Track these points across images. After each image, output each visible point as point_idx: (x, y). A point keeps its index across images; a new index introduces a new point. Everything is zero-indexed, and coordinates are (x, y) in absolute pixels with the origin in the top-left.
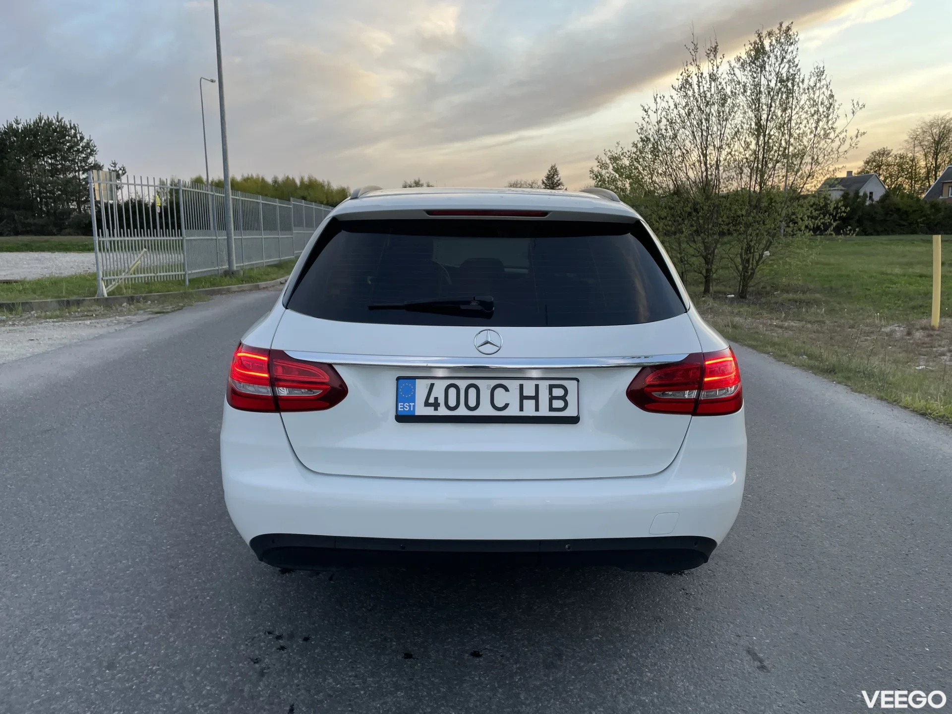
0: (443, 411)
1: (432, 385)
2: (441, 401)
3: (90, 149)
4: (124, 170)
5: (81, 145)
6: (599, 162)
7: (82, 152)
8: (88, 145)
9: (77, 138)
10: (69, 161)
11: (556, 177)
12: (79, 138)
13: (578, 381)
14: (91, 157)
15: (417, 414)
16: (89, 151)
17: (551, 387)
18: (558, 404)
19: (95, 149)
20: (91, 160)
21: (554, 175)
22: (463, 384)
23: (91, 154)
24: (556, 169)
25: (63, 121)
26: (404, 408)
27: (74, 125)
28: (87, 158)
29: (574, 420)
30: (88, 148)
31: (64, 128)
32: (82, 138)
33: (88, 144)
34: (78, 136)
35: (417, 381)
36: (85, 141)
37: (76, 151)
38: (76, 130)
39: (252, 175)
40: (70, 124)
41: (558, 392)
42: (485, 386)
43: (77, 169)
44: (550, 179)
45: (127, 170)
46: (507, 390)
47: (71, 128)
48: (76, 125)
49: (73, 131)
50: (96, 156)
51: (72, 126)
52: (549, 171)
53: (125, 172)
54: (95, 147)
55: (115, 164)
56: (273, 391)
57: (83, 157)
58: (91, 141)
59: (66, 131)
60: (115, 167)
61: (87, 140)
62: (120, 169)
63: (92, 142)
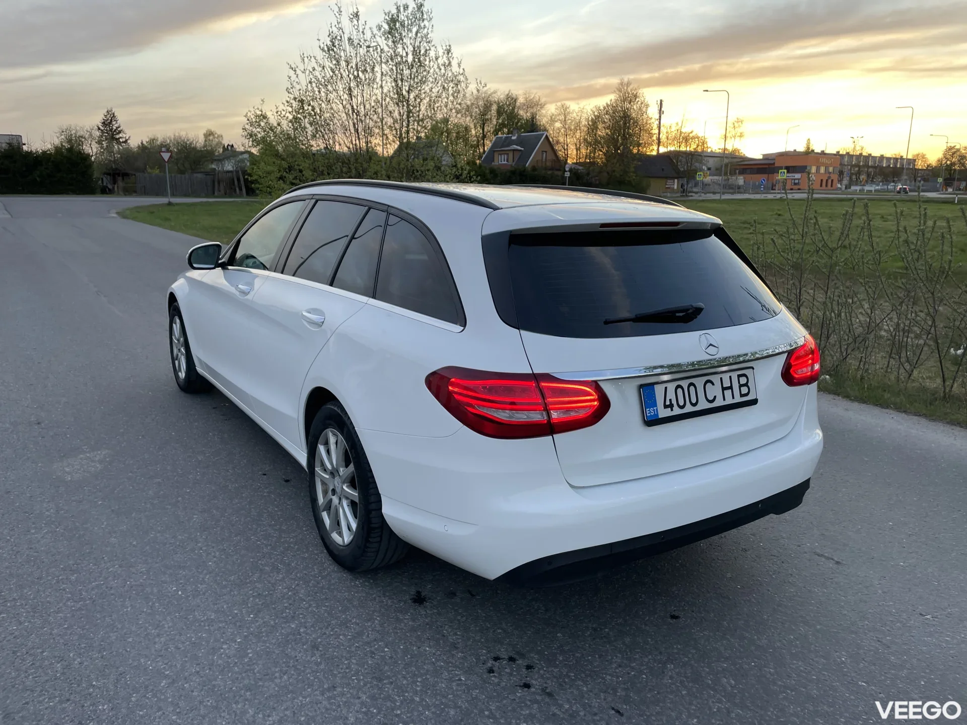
0: (677, 411)
1: (666, 389)
2: (674, 402)
6: (248, 120)
11: (114, 123)
13: (753, 369)
15: (660, 417)
17: (739, 376)
18: (744, 390)
21: (111, 120)
22: (685, 386)
24: (114, 114)
26: (650, 412)
29: (754, 402)
35: (655, 386)
41: (743, 380)
42: (699, 382)
44: (107, 125)
46: (713, 384)
52: (106, 116)
56: (549, 415)
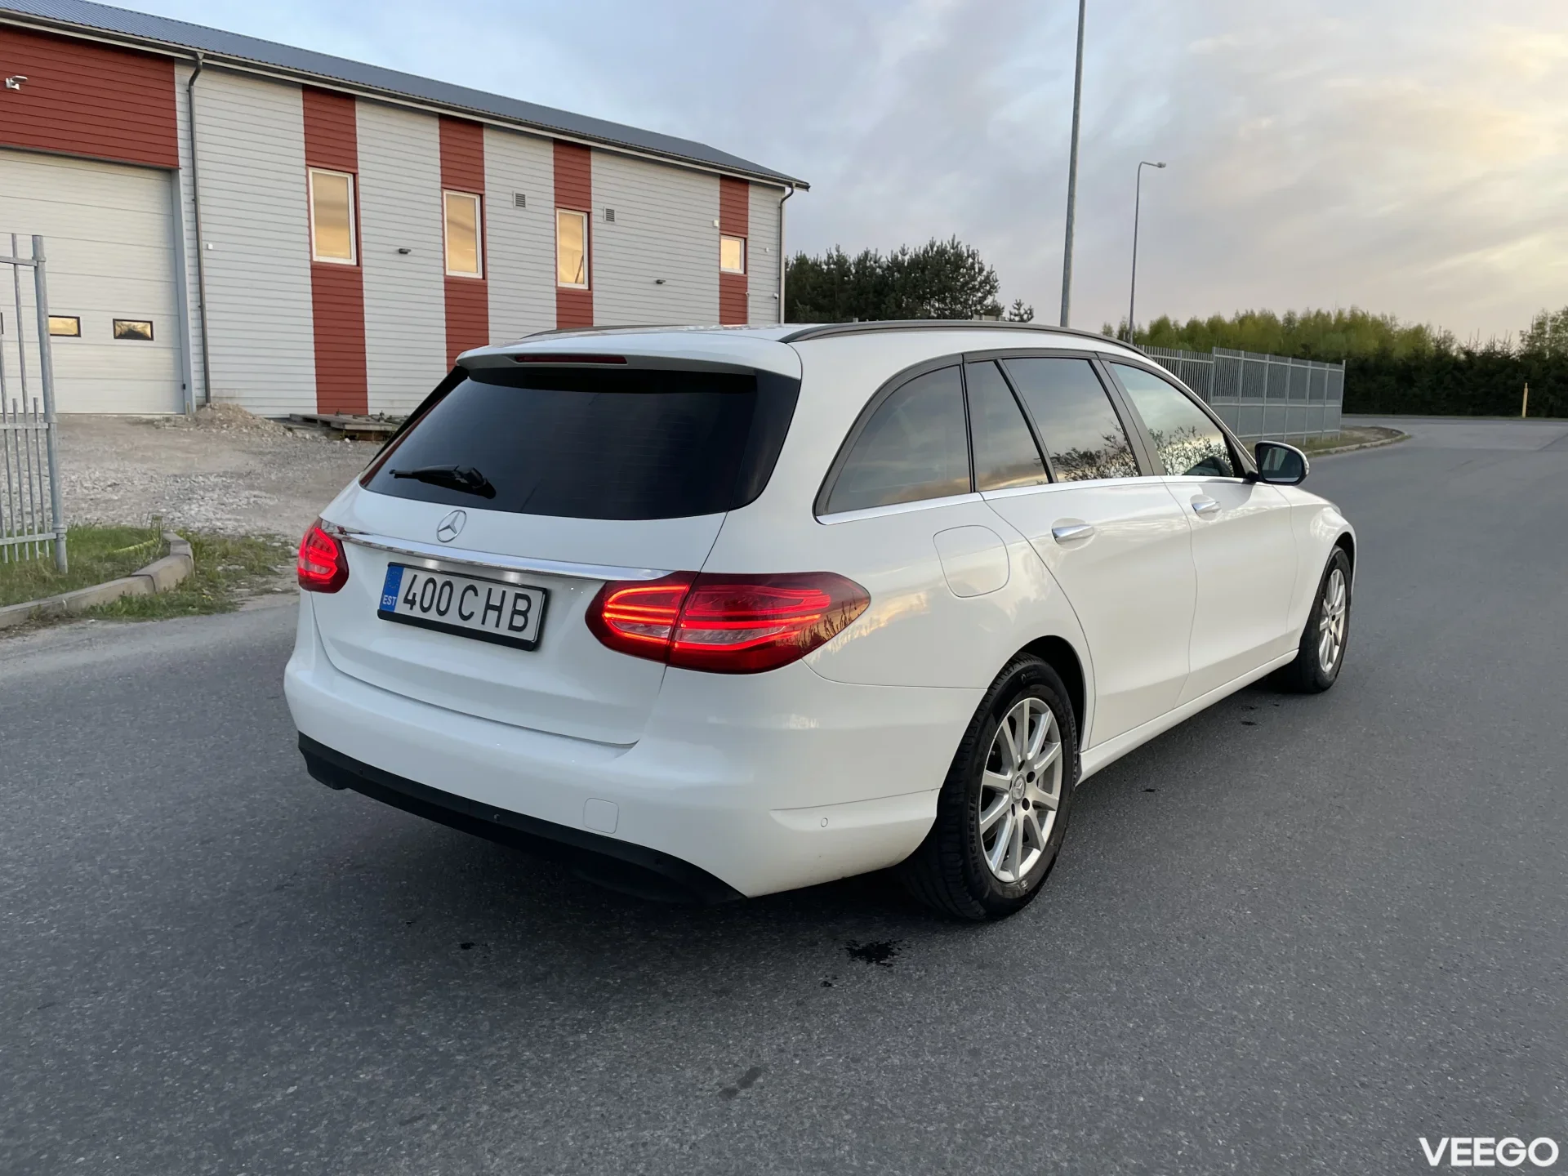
0: (417, 612)
1: (415, 576)
2: (418, 599)
3: (990, 285)
4: (1031, 313)
5: (979, 279)
7: (978, 290)
8: (987, 280)
9: (974, 269)
10: (961, 303)
12: (977, 270)
14: (989, 296)
15: (396, 611)
16: (988, 288)
17: (518, 596)
18: (518, 621)
19: (996, 284)
20: (989, 301)
22: (440, 583)
23: (990, 292)
25: (959, 247)
26: (388, 600)
27: (973, 251)
28: (984, 298)
29: (531, 646)
30: (986, 283)
31: (959, 255)
32: (981, 270)
33: (987, 277)
34: (977, 266)
35: (405, 569)
36: (985, 273)
37: (971, 289)
38: (974, 259)
39: (1252, 312)
40: (968, 251)
41: (522, 605)
42: (458, 586)
43: (970, 314)
45: (1034, 314)
46: (476, 594)
47: (969, 256)
48: (976, 252)
49: (970, 260)
50: (996, 294)
51: (970, 253)
53: (1032, 317)
54: (997, 281)
55: (1019, 305)
57: (980, 297)
58: (991, 273)
59: (962, 260)
60: (1019, 309)
61: (988, 272)
62: (1026, 313)
63: (994, 274)
